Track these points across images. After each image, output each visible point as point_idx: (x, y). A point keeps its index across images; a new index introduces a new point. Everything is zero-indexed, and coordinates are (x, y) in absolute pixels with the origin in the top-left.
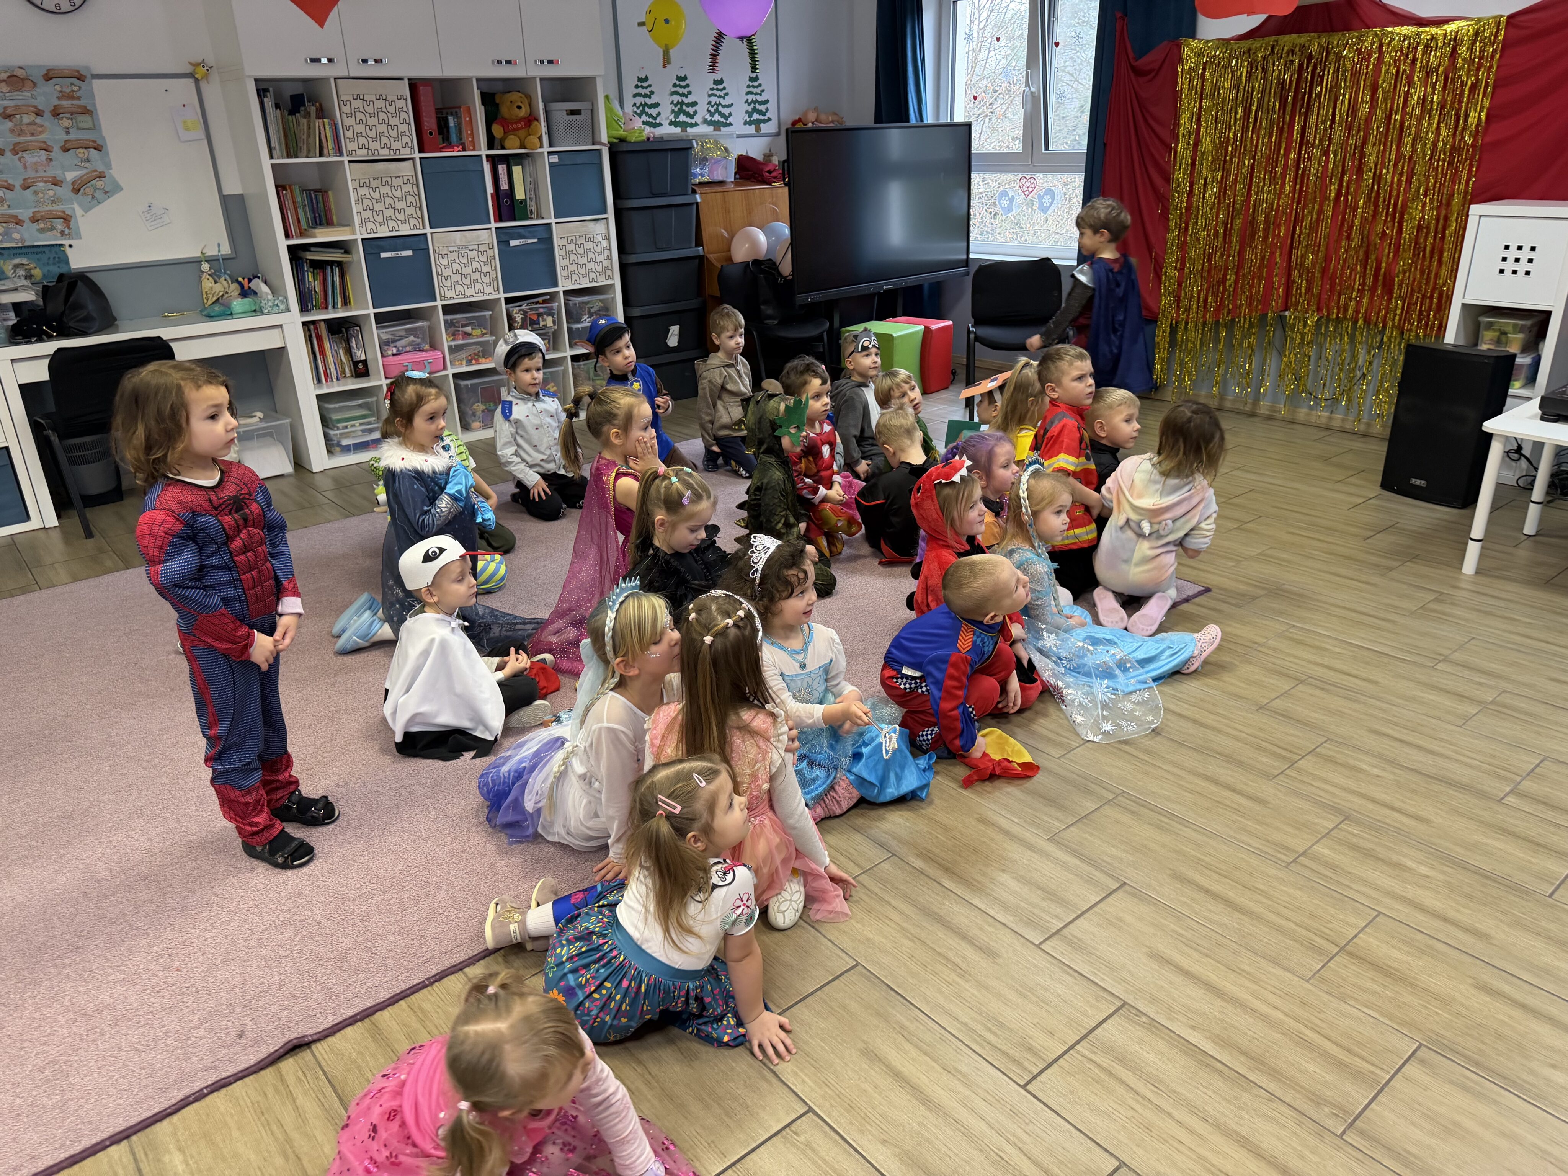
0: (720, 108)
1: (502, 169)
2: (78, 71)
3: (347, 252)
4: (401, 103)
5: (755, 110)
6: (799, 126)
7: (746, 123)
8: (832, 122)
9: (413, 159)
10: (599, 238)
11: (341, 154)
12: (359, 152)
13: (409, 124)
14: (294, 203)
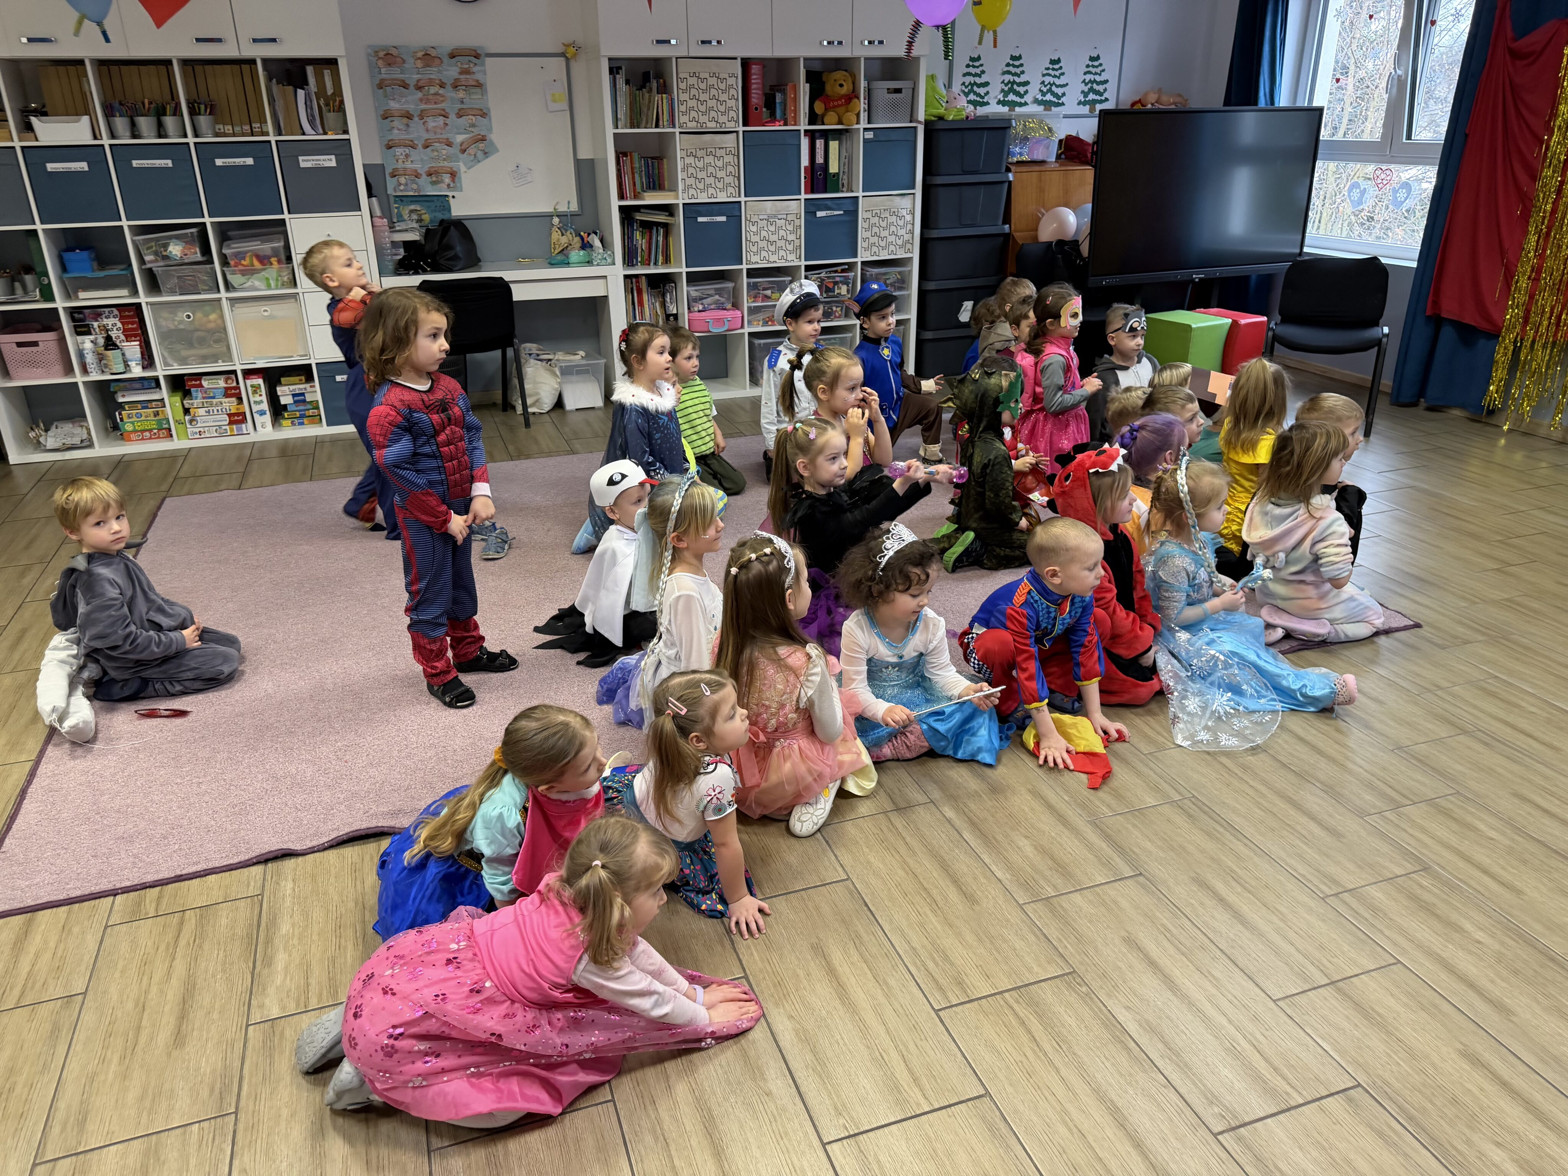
0: (1054, 88)
1: (820, 143)
2: (475, 51)
3: (672, 215)
4: (731, 81)
5: (1091, 90)
6: (1138, 107)
7: (1080, 103)
8: (1175, 103)
9: (737, 132)
10: (904, 212)
11: (674, 127)
12: (690, 124)
13: (737, 100)
14: (632, 168)
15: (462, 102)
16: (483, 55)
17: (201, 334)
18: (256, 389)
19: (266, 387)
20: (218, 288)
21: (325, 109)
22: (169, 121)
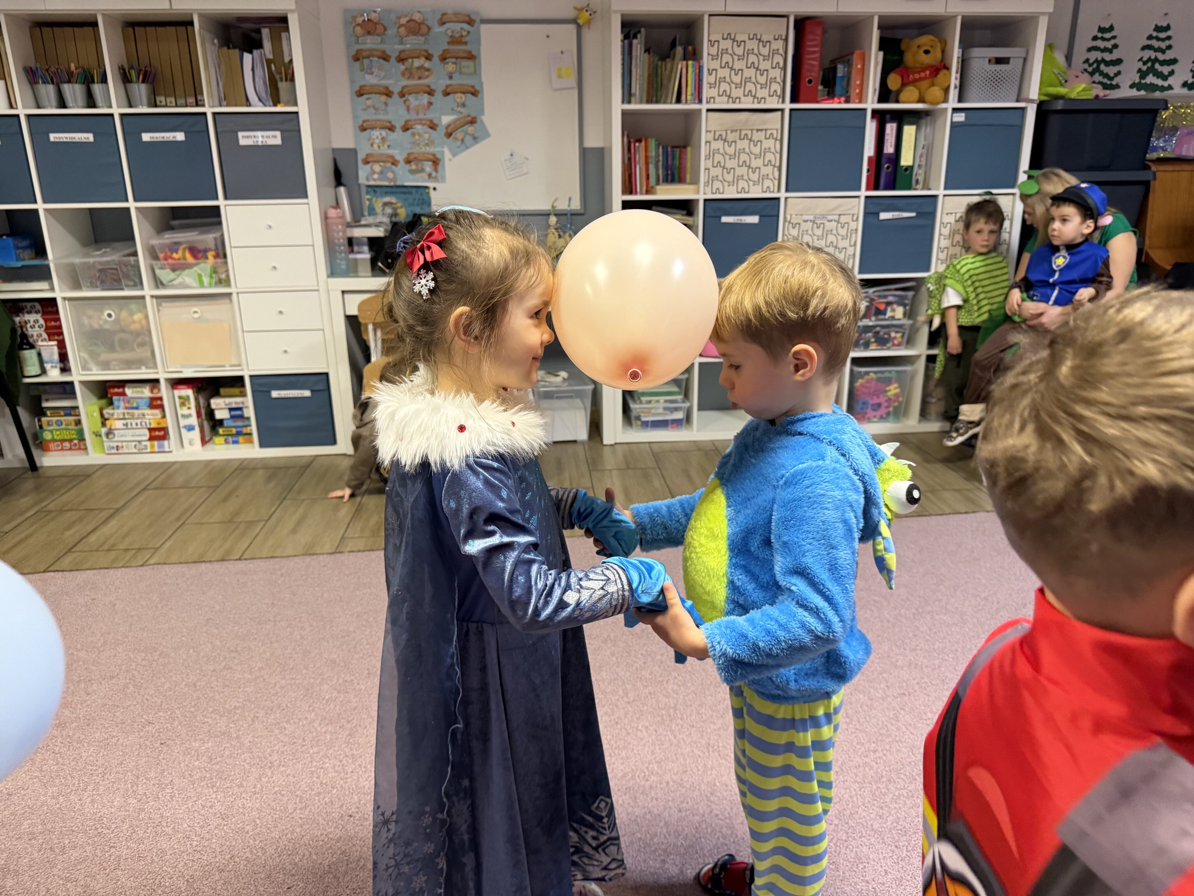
1: (891, 127)
2: (469, 16)
3: (689, 214)
4: (780, 46)
9: (782, 110)
11: (700, 101)
12: (720, 100)
13: (785, 70)
14: (647, 157)
15: (451, 78)
16: (478, 21)
17: (122, 335)
18: (184, 401)
19: (197, 399)
20: (141, 283)
21: (278, 77)
22: (97, 88)
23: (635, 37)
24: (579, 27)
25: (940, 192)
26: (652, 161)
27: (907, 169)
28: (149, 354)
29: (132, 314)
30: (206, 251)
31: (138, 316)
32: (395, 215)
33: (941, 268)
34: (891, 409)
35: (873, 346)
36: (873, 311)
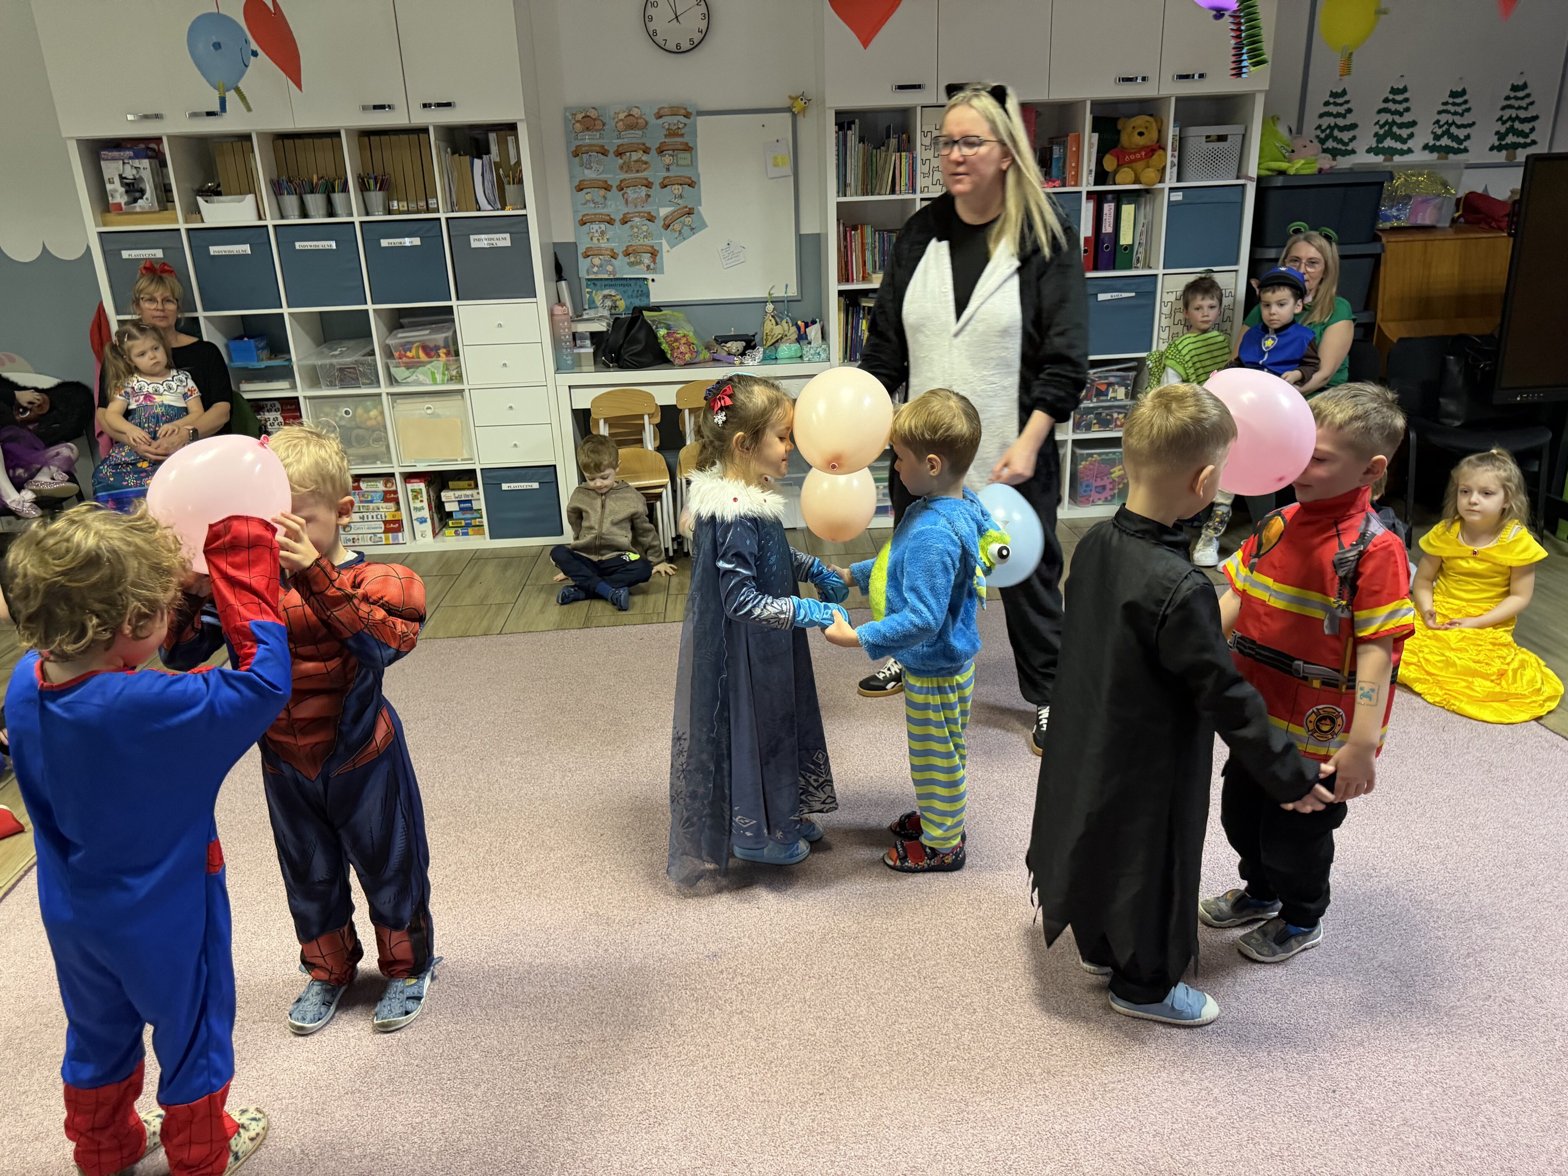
0: (1453, 130)
1: (1108, 208)
2: (685, 109)
5: (1512, 130)
7: (1492, 149)
11: (914, 191)
12: (932, 189)
14: (863, 244)
15: (668, 170)
16: (694, 113)
17: (361, 432)
18: (417, 494)
19: (428, 492)
20: (378, 382)
21: (505, 181)
22: (338, 198)
23: (849, 128)
24: (794, 116)
25: (1160, 271)
26: (869, 247)
27: (1126, 248)
28: (384, 449)
29: (367, 411)
30: (437, 348)
31: (374, 413)
32: (616, 307)
33: (1163, 347)
34: (1116, 491)
35: (1096, 428)
36: (1094, 392)
